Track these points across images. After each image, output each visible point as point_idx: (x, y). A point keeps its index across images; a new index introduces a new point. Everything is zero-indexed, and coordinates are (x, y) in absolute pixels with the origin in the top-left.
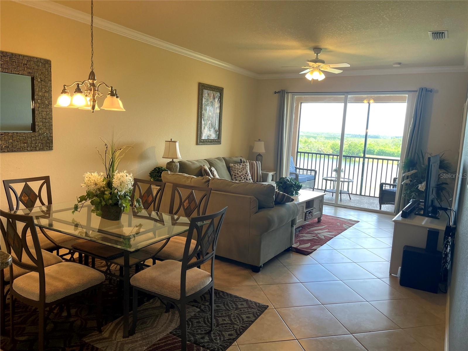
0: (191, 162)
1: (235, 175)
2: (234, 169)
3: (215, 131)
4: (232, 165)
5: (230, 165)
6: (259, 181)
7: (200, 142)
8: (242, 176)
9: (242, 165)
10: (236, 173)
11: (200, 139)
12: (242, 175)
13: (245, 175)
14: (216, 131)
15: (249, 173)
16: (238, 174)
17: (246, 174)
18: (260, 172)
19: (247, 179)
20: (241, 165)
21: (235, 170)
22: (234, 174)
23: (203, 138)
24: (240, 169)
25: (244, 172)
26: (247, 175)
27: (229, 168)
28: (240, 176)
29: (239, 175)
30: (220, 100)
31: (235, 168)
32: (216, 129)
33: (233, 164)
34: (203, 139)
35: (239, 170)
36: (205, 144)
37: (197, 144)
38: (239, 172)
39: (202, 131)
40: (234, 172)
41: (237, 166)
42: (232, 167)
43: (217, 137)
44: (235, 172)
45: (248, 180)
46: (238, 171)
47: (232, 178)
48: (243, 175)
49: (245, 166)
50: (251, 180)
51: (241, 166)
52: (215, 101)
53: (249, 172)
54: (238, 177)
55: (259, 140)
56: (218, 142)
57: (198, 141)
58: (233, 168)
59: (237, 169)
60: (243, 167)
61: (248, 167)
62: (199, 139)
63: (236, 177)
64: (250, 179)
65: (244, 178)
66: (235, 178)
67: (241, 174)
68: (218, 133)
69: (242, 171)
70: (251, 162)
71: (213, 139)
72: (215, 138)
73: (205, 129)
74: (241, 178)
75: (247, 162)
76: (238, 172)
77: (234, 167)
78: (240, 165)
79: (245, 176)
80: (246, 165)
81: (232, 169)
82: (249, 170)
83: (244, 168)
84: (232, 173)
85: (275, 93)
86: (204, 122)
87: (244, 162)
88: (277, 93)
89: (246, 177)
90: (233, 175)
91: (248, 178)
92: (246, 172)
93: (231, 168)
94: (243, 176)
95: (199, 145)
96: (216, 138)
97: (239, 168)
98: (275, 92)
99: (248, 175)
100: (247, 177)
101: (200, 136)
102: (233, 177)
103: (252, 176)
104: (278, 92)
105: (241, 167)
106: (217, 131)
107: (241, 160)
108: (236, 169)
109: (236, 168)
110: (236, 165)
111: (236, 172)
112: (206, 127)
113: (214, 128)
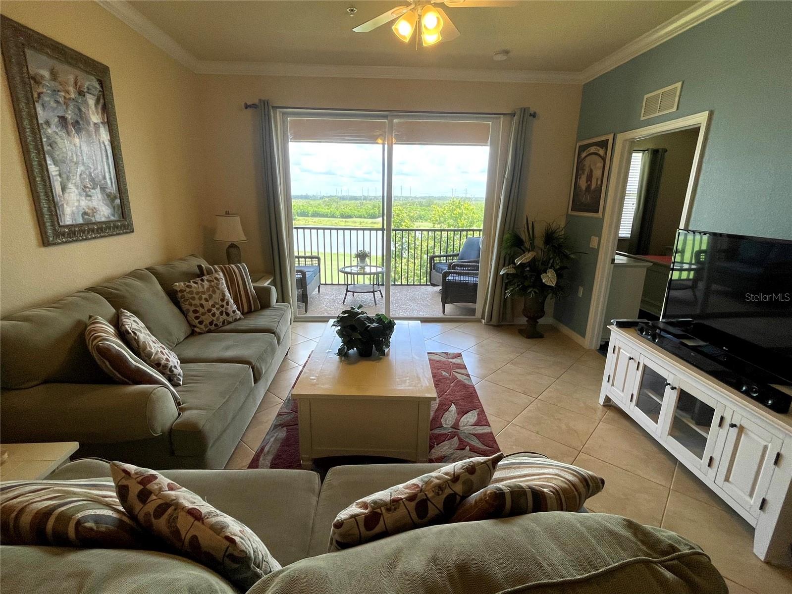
0: (26, 319)
1: (195, 312)
2: (190, 296)
3: (109, 195)
4: (179, 285)
5: (175, 288)
6: (253, 310)
7: (57, 234)
8: (214, 309)
9: (208, 281)
10: (196, 305)
11: (53, 225)
12: (213, 306)
13: (221, 303)
14: (110, 198)
15: (229, 296)
16: (202, 306)
17: (223, 300)
18: (251, 286)
19: (228, 314)
20: (206, 282)
21: (193, 299)
22: (193, 308)
23: (67, 220)
24: (204, 293)
25: (217, 297)
26: (224, 303)
27: (173, 296)
28: (209, 311)
29: (206, 309)
30: (102, 101)
31: (191, 293)
32: (108, 191)
33: (182, 284)
34: (68, 223)
35: (204, 296)
36: (81, 240)
37: (45, 242)
38: (203, 302)
39: (57, 199)
40: (191, 305)
41: (196, 285)
42: (182, 291)
43: (116, 215)
44: (193, 302)
45: (232, 314)
46: (200, 299)
47: (189, 319)
48: (217, 306)
49: (215, 281)
50: (238, 312)
51: (206, 284)
52: (85, 102)
53: (227, 294)
54: (203, 314)
55: (227, 213)
56: (124, 226)
57: (46, 233)
58: (185, 293)
59: (198, 293)
60: (211, 286)
61: (224, 281)
62: (48, 224)
63: (198, 315)
64: (234, 312)
65: (221, 313)
66: (197, 318)
67: (211, 303)
68: (118, 201)
69: (211, 297)
70: (225, 267)
71: (103, 219)
72: (112, 218)
73: (68, 191)
74: (214, 315)
75: (216, 271)
76: (201, 302)
77: (188, 290)
78: (202, 280)
79: (222, 306)
80: (216, 279)
81: (183, 297)
82: (226, 289)
83: (214, 287)
84: (185, 307)
85: (247, 106)
86: (57, 168)
87: (209, 272)
88: (250, 106)
89: (223, 309)
90: (188, 310)
91: (230, 311)
92: (221, 297)
93: (180, 295)
94: (218, 309)
95: (55, 244)
96: (114, 215)
97: (201, 290)
98: (246, 104)
99: (227, 303)
100: (227, 309)
101: (51, 215)
102: (191, 315)
103: (236, 302)
104: (254, 106)
105: (206, 287)
106: (115, 198)
107: (200, 267)
108: (194, 295)
109: (195, 291)
110: (192, 284)
111: (197, 302)
112: (70, 185)
113: (103, 189)
